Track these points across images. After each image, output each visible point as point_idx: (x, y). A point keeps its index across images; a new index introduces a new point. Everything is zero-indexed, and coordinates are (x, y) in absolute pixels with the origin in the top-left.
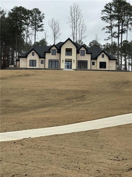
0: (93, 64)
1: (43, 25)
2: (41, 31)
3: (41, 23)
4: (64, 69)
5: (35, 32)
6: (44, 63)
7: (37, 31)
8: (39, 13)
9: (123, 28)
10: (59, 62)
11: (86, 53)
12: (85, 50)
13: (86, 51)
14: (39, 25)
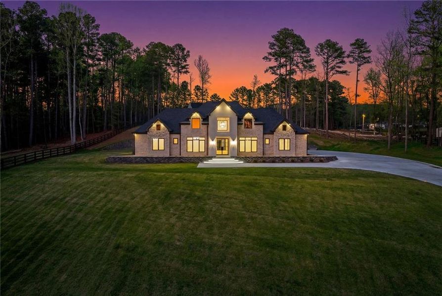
3: (185, 63)
4: (215, 157)
5: (178, 74)
6: (179, 143)
7: (181, 73)
8: (183, 50)
10: (206, 141)
11: (255, 124)
12: (252, 118)
13: (254, 120)
14: (183, 65)
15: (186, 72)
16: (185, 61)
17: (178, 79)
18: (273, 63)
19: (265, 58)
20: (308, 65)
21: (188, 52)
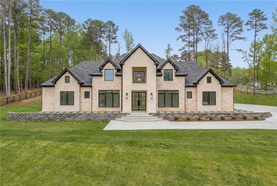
0: (189, 95)
1: (116, 37)
2: (115, 43)
3: (115, 35)
4: (129, 114)
5: (110, 44)
6: (90, 96)
7: (112, 43)
8: (113, 25)
9: (198, 37)
10: (120, 95)
11: (176, 76)
12: (173, 68)
13: (174, 71)
14: (113, 37)
15: (116, 42)
16: (115, 33)
17: (110, 47)
18: (183, 33)
19: (177, 29)
20: (211, 34)
21: (117, 27)
